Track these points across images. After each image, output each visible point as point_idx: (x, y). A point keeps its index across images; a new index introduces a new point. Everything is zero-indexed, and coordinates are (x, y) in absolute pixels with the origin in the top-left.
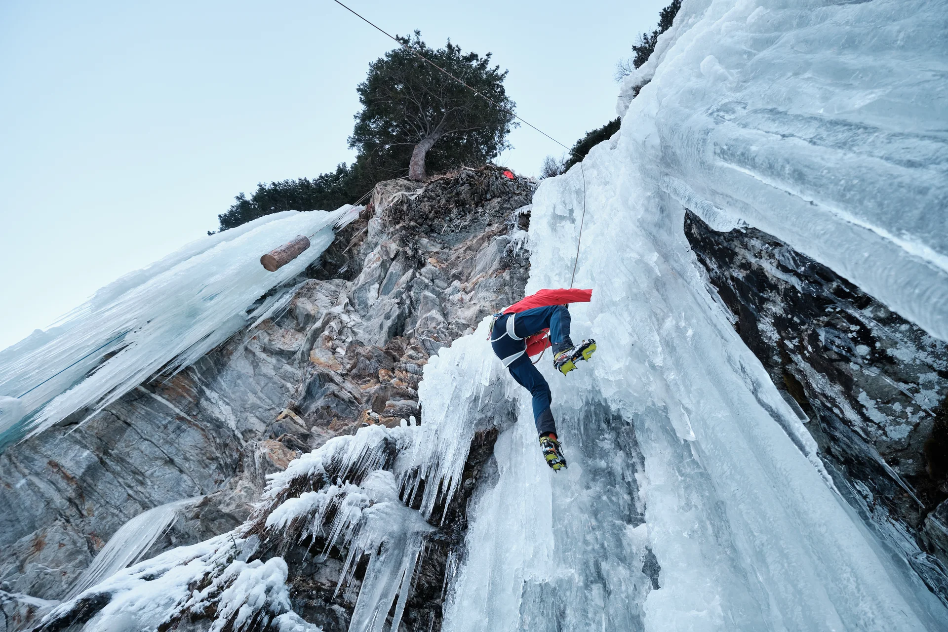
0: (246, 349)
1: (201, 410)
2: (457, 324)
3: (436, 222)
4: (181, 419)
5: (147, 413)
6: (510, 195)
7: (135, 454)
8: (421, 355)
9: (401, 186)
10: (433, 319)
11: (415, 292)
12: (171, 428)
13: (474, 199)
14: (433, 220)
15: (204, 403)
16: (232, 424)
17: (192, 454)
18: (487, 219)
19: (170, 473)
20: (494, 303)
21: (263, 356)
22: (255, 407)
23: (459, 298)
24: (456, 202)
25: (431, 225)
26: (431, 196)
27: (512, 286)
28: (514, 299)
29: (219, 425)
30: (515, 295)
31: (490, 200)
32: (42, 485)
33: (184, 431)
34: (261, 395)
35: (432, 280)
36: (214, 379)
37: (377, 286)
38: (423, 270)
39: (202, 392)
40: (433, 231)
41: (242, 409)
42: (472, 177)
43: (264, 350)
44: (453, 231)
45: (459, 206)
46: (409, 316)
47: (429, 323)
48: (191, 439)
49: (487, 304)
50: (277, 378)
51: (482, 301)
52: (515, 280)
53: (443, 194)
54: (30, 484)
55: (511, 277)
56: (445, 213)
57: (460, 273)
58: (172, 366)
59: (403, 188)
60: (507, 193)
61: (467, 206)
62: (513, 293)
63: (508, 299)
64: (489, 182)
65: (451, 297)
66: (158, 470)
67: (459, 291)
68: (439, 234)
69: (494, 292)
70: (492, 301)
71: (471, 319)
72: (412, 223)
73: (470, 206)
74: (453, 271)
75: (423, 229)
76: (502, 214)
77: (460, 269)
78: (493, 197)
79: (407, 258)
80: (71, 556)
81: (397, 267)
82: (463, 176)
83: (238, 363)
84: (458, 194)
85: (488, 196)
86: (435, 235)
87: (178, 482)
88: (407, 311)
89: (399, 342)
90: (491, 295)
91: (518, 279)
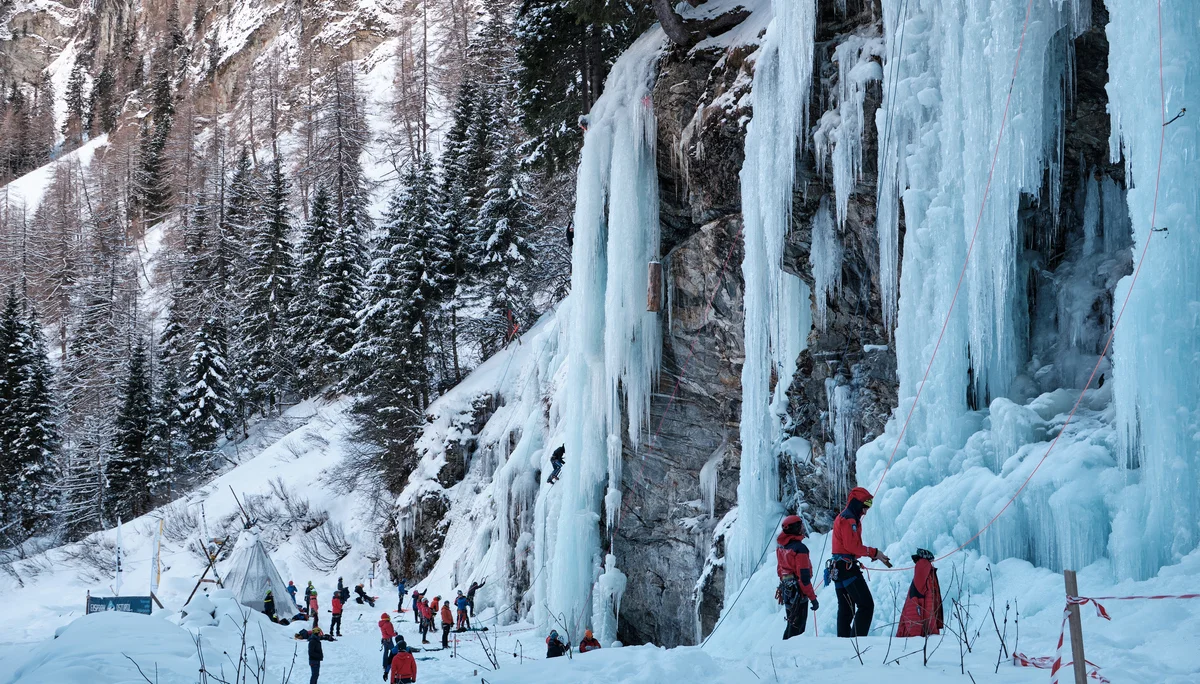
0: (676, 337)
1: (685, 391)
4: (680, 401)
5: (663, 407)
7: (674, 429)
12: (679, 409)
15: (682, 385)
16: (705, 393)
17: (698, 418)
19: (696, 430)
21: (689, 338)
22: (709, 378)
29: (699, 396)
32: (651, 456)
33: (685, 408)
34: (706, 367)
36: (677, 368)
37: (724, 290)
39: (676, 379)
41: (703, 382)
43: (687, 333)
48: (692, 412)
50: (707, 351)
54: (646, 457)
58: (654, 376)
66: (688, 432)
80: (690, 482)
83: (681, 351)
87: (703, 433)
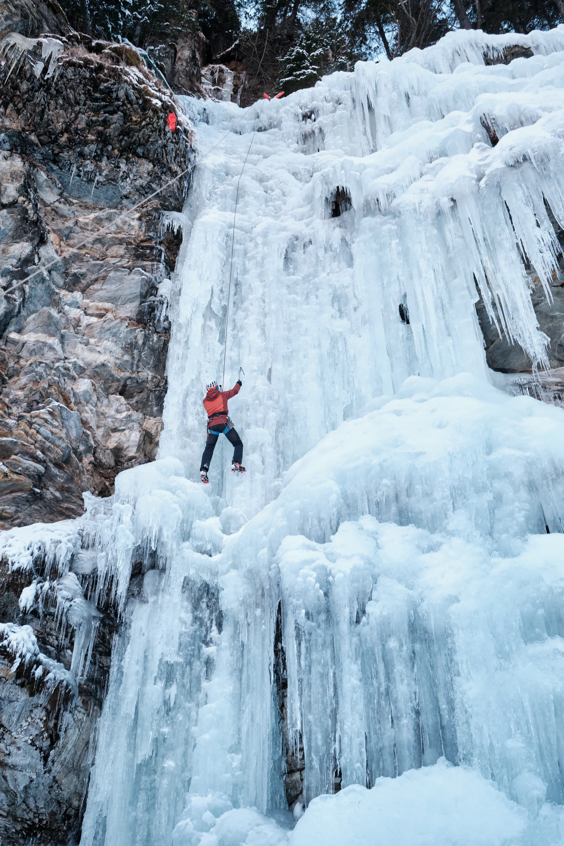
2: (75, 364)
3: (65, 155)
6: (165, 170)
8: (56, 423)
9: (16, 7)
10: (52, 348)
11: (30, 287)
13: (121, 141)
14: (62, 148)
18: (126, 187)
20: (118, 362)
23: (76, 317)
24: (100, 134)
25: (57, 155)
26: (69, 98)
27: (140, 352)
28: (138, 367)
30: (140, 363)
31: (139, 157)
35: (49, 272)
38: (43, 251)
40: (55, 162)
42: (130, 102)
44: (79, 176)
45: (100, 141)
46: (17, 316)
47: (46, 349)
49: (112, 360)
51: (107, 352)
52: (146, 348)
53: (85, 105)
55: (144, 344)
56: (80, 143)
57: (82, 275)
59: (19, 12)
60: (163, 166)
61: (110, 148)
62: (139, 361)
63: (132, 364)
64: (150, 137)
65: (67, 308)
67: (79, 308)
68: (61, 169)
69: (122, 348)
70: (118, 358)
71: (89, 365)
72: (33, 137)
73: (113, 149)
74: (74, 269)
75: (43, 151)
76: (146, 193)
77: (84, 270)
78: (145, 156)
79: (25, 219)
81: (8, 223)
82: (121, 93)
84: (105, 123)
85: (140, 151)
86: (55, 168)
88: (17, 310)
89: (6, 356)
90: (118, 351)
91: (149, 348)
